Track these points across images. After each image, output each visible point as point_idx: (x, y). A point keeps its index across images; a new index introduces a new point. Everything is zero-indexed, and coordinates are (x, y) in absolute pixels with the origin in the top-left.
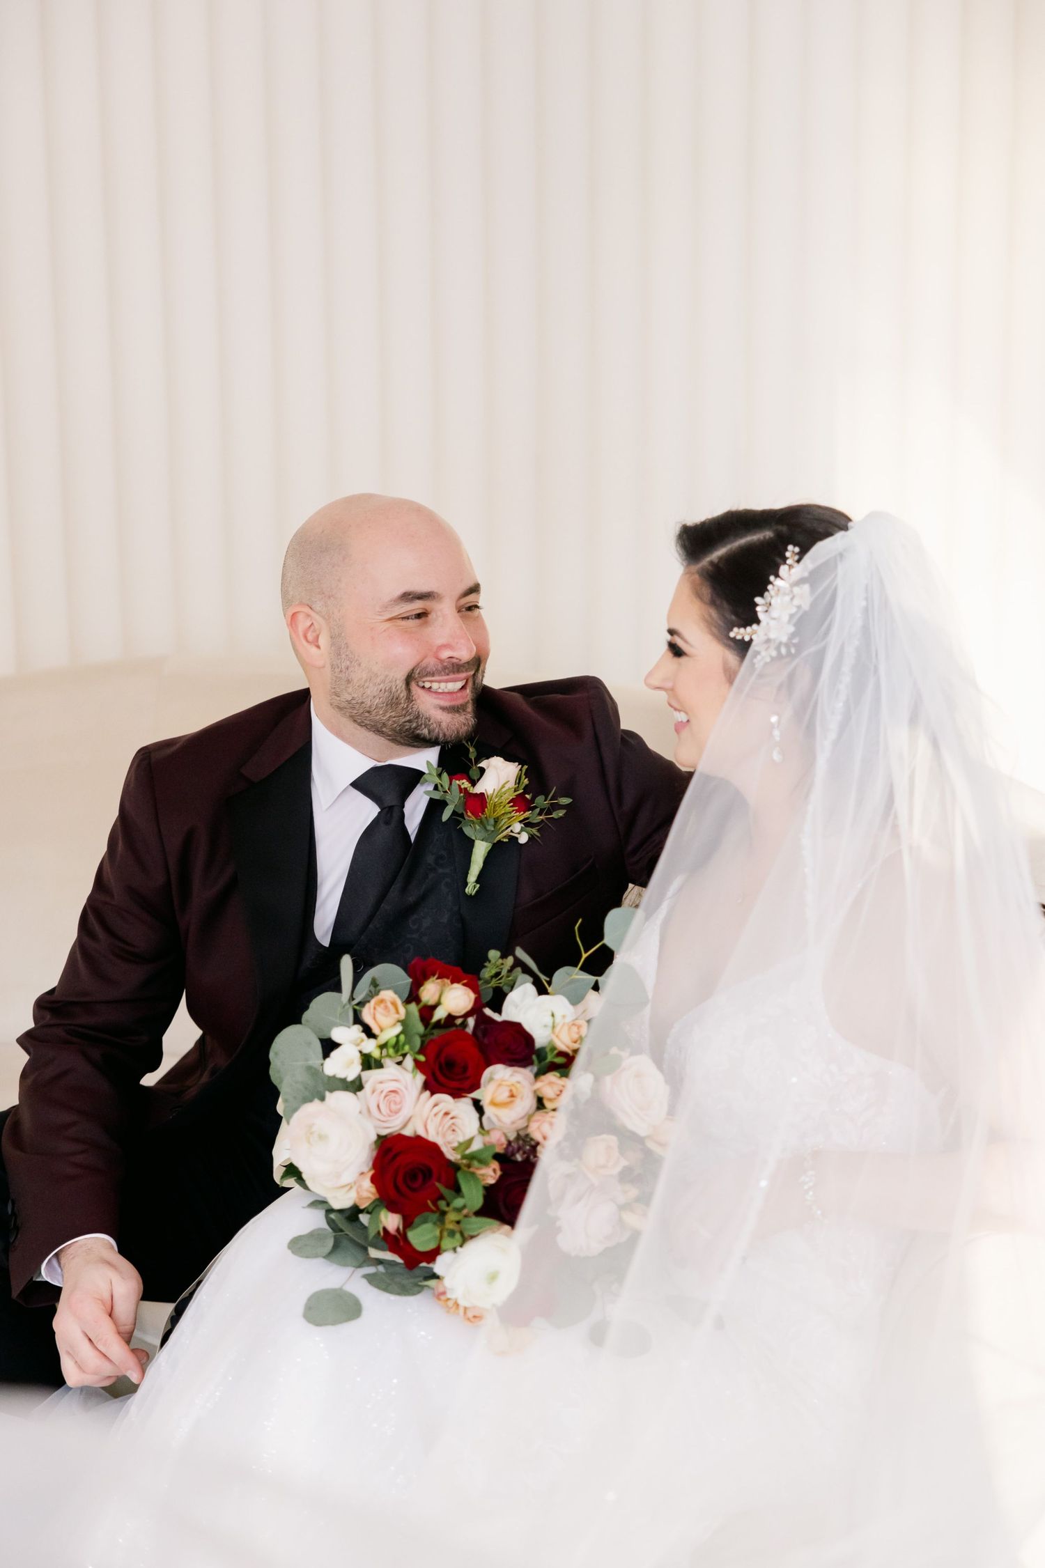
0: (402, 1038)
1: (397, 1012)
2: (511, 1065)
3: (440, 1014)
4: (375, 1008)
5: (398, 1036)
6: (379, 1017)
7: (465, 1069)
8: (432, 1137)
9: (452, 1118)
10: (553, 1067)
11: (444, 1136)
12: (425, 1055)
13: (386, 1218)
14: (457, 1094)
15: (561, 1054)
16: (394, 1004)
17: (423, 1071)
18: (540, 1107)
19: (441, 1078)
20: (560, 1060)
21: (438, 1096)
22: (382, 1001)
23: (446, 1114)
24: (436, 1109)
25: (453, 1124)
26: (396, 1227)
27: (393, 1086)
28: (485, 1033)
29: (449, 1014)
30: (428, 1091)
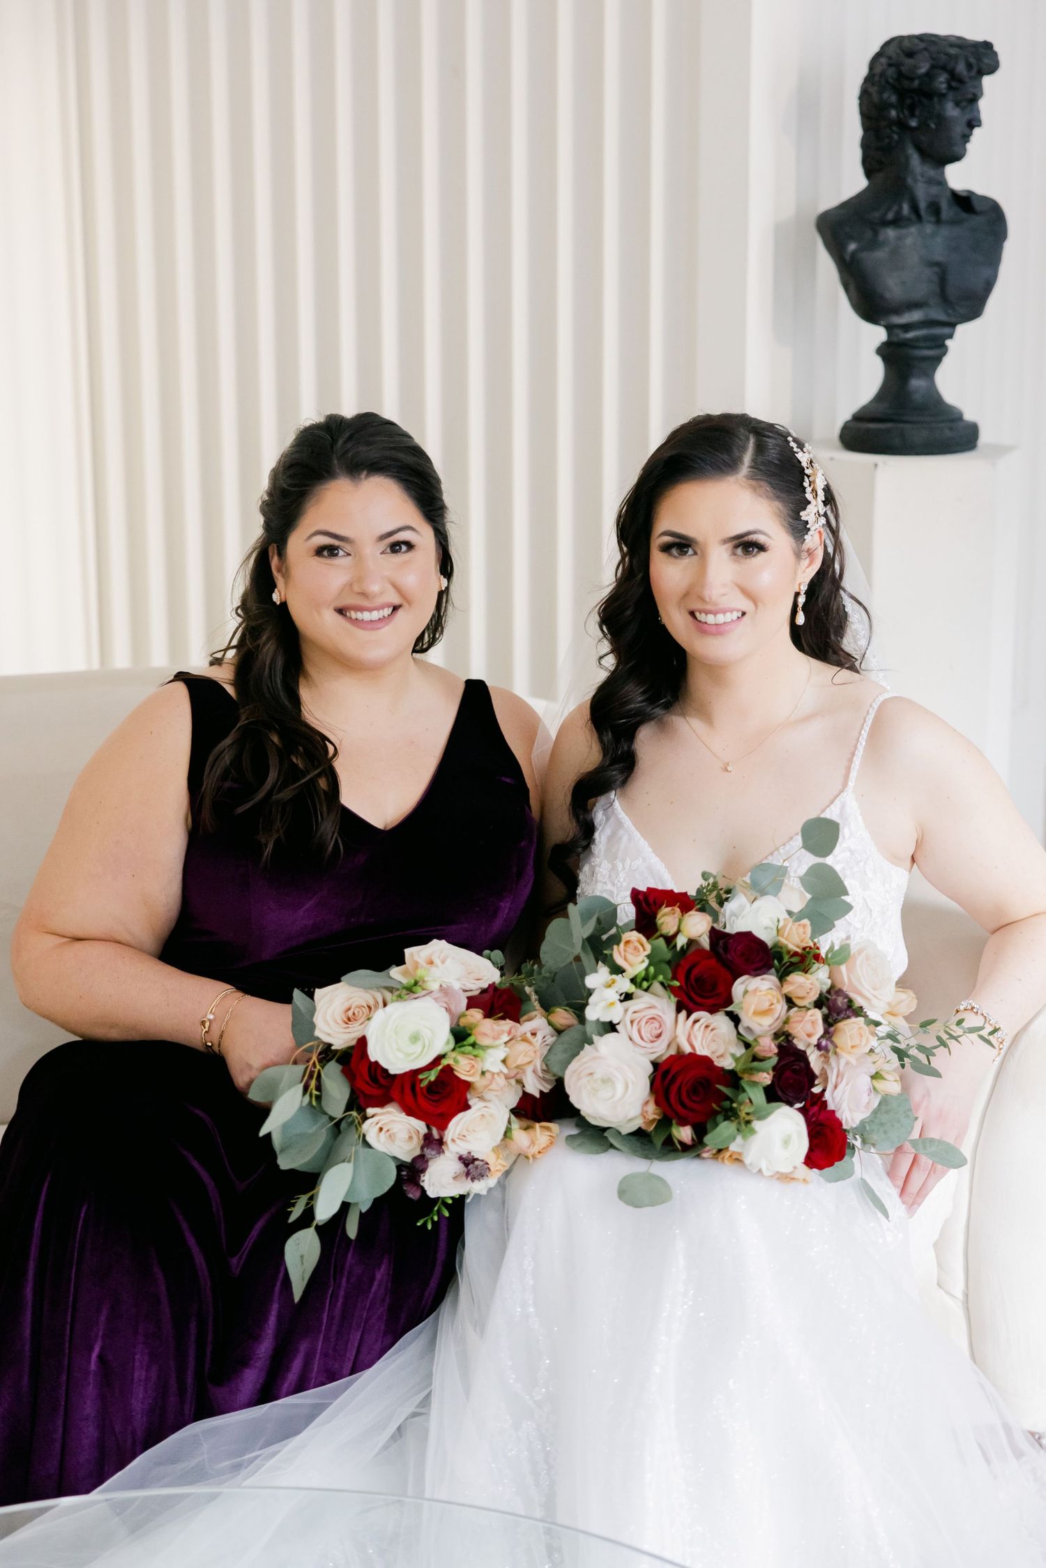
0: (652, 969)
1: (644, 950)
2: (756, 975)
3: (681, 941)
4: (625, 951)
5: (647, 969)
6: (630, 957)
7: (717, 986)
8: (701, 1051)
9: (712, 1030)
10: (793, 968)
11: (711, 1047)
12: (677, 980)
13: (679, 1132)
14: (712, 1010)
15: (796, 954)
16: (639, 942)
17: (675, 996)
18: (791, 1005)
19: (695, 998)
20: (795, 959)
21: (694, 1016)
22: (627, 942)
23: (707, 1027)
24: (698, 1025)
25: (714, 1035)
26: (690, 1138)
27: (652, 1013)
28: (726, 949)
29: (689, 940)
30: (683, 1014)
